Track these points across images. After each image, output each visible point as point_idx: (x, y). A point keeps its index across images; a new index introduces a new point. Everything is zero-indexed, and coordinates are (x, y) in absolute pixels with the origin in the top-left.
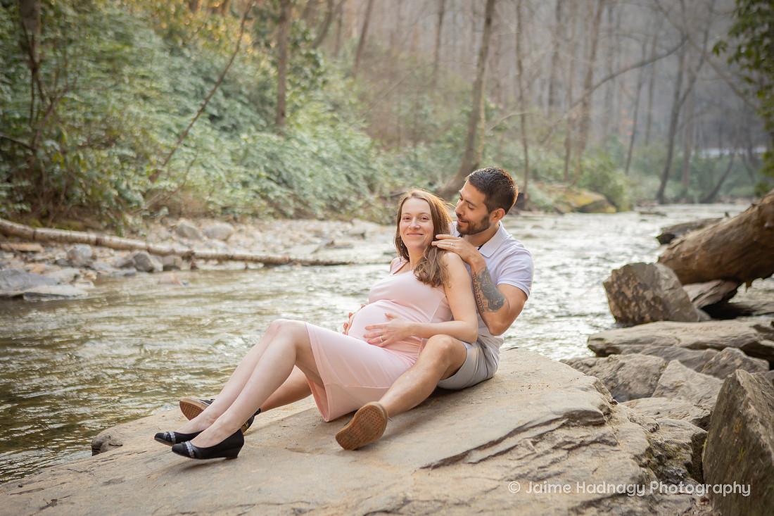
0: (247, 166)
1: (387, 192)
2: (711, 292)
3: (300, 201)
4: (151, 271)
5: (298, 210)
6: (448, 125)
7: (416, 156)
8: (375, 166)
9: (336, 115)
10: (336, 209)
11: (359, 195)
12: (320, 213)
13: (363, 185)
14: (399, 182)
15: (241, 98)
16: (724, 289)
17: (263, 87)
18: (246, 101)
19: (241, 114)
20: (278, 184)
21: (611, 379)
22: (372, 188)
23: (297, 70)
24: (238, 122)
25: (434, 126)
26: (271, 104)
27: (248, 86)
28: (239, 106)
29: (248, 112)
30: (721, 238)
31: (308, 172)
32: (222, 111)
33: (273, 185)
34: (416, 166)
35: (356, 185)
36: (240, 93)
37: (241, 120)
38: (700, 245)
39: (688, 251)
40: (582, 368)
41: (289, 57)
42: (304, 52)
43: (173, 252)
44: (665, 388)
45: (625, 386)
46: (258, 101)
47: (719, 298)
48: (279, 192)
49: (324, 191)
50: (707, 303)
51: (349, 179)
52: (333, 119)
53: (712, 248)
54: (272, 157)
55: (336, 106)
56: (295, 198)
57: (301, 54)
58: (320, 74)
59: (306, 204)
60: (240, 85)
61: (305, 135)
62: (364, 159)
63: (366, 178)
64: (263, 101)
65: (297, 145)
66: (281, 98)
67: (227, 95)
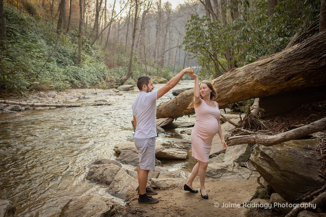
0: (67, 75)
1: (109, 79)
2: (166, 121)
3: (83, 84)
4: (20, 110)
5: (81, 86)
6: (127, 62)
7: (118, 70)
8: (105, 73)
9: (97, 60)
10: (94, 85)
11: (101, 81)
12: (88, 87)
13: (102, 78)
14: (113, 77)
15: (68, 57)
16: (169, 121)
17: (75, 54)
18: (70, 58)
19: (68, 61)
20: (76, 79)
21: (101, 175)
22: (104, 79)
23: (84, 49)
24: (67, 63)
25: (124, 62)
26: (77, 58)
27: (71, 54)
28: (67, 59)
29: (70, 60)
30: (168, 106)
31: (85, 76)
32: (63, 60)
33: (75, 80)
34: (118, 73)
35: (100, 79)
36: (68, 55)
37: (68, 62)
38: (163, 107)
39: (161, 108)
40: (94, 169)
41: (81, 46)
42: (85, 45)
43: (28, 105)
44: (115, 180)
45: (106, 177)
46: (73, 58)
47: (168, 123)
48: (76, 81)
49: (90, 80)
50: (164, 125)
51: (98, 77)
52: (96, 61)
53: (166, 108)
54: (75, 73)
55: (98, 58)
56: (81, 83)
57: (84, 45)
58: (90, 50)
59: (85, 84)
60: (68, 53)
61: (86, 66)
62: (103, 72)
63: (103, 77)
64: (75, 57)
65: (82, 69)
66: (80, 57)
67: (64, 56)
